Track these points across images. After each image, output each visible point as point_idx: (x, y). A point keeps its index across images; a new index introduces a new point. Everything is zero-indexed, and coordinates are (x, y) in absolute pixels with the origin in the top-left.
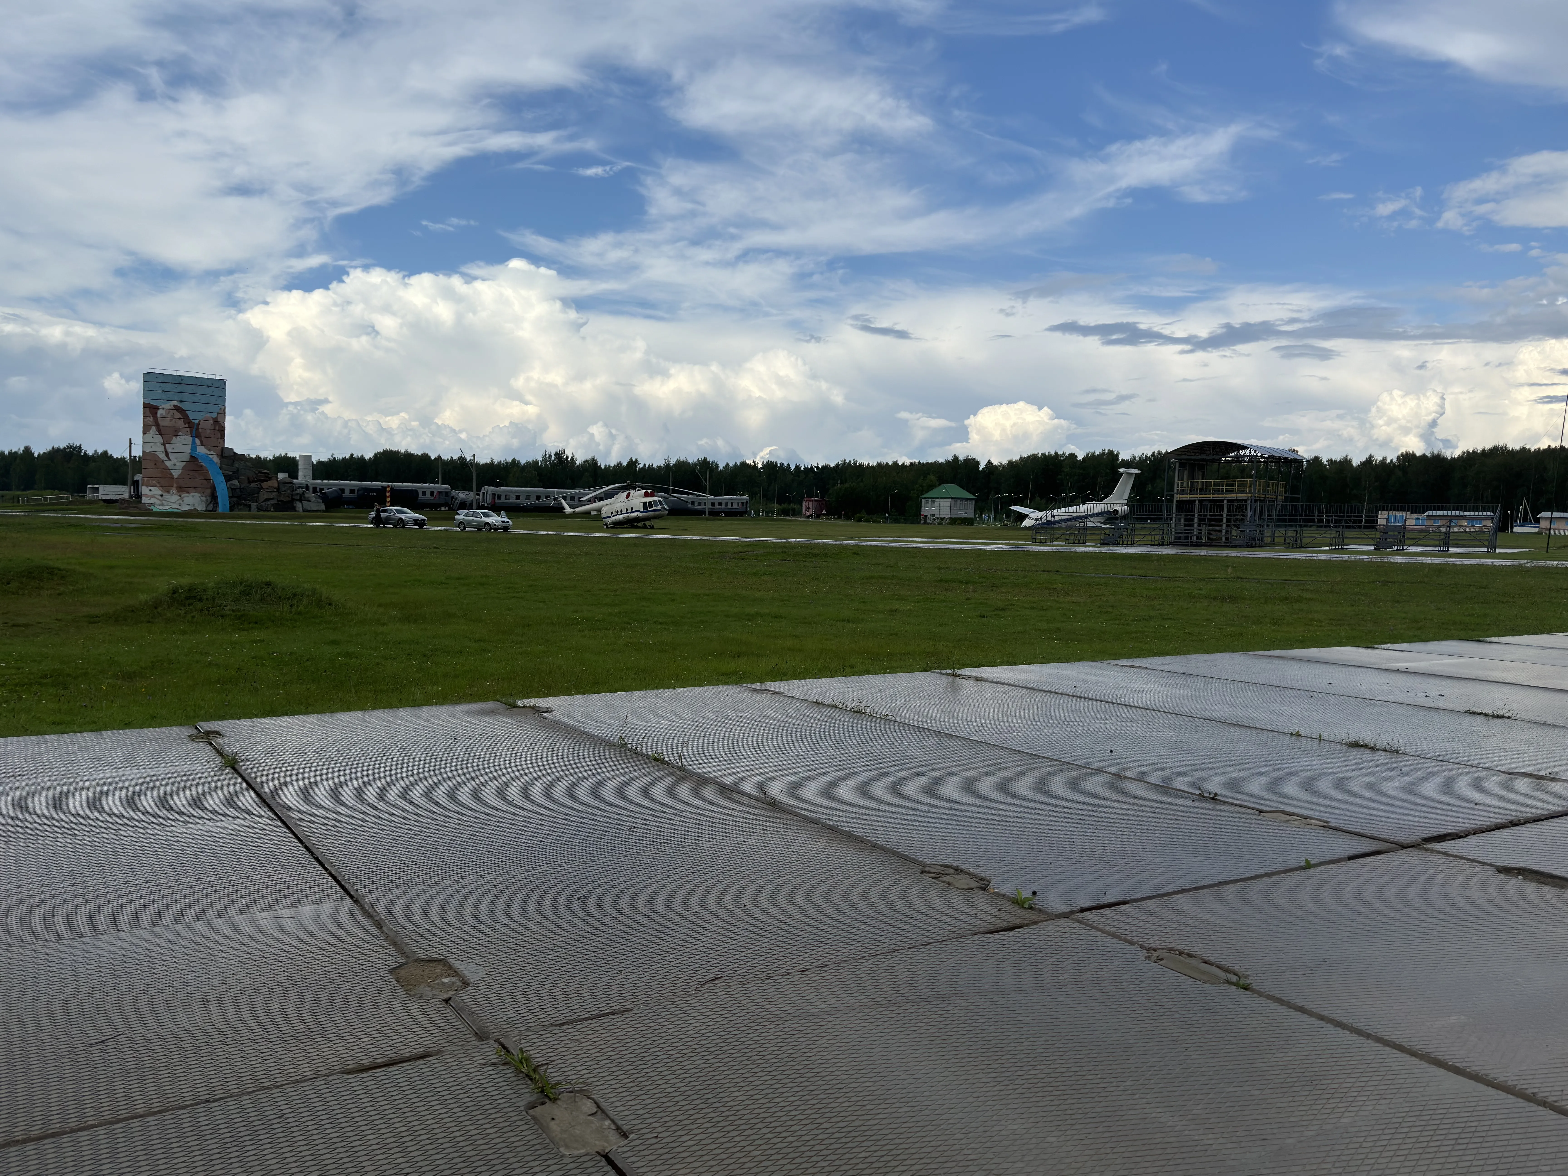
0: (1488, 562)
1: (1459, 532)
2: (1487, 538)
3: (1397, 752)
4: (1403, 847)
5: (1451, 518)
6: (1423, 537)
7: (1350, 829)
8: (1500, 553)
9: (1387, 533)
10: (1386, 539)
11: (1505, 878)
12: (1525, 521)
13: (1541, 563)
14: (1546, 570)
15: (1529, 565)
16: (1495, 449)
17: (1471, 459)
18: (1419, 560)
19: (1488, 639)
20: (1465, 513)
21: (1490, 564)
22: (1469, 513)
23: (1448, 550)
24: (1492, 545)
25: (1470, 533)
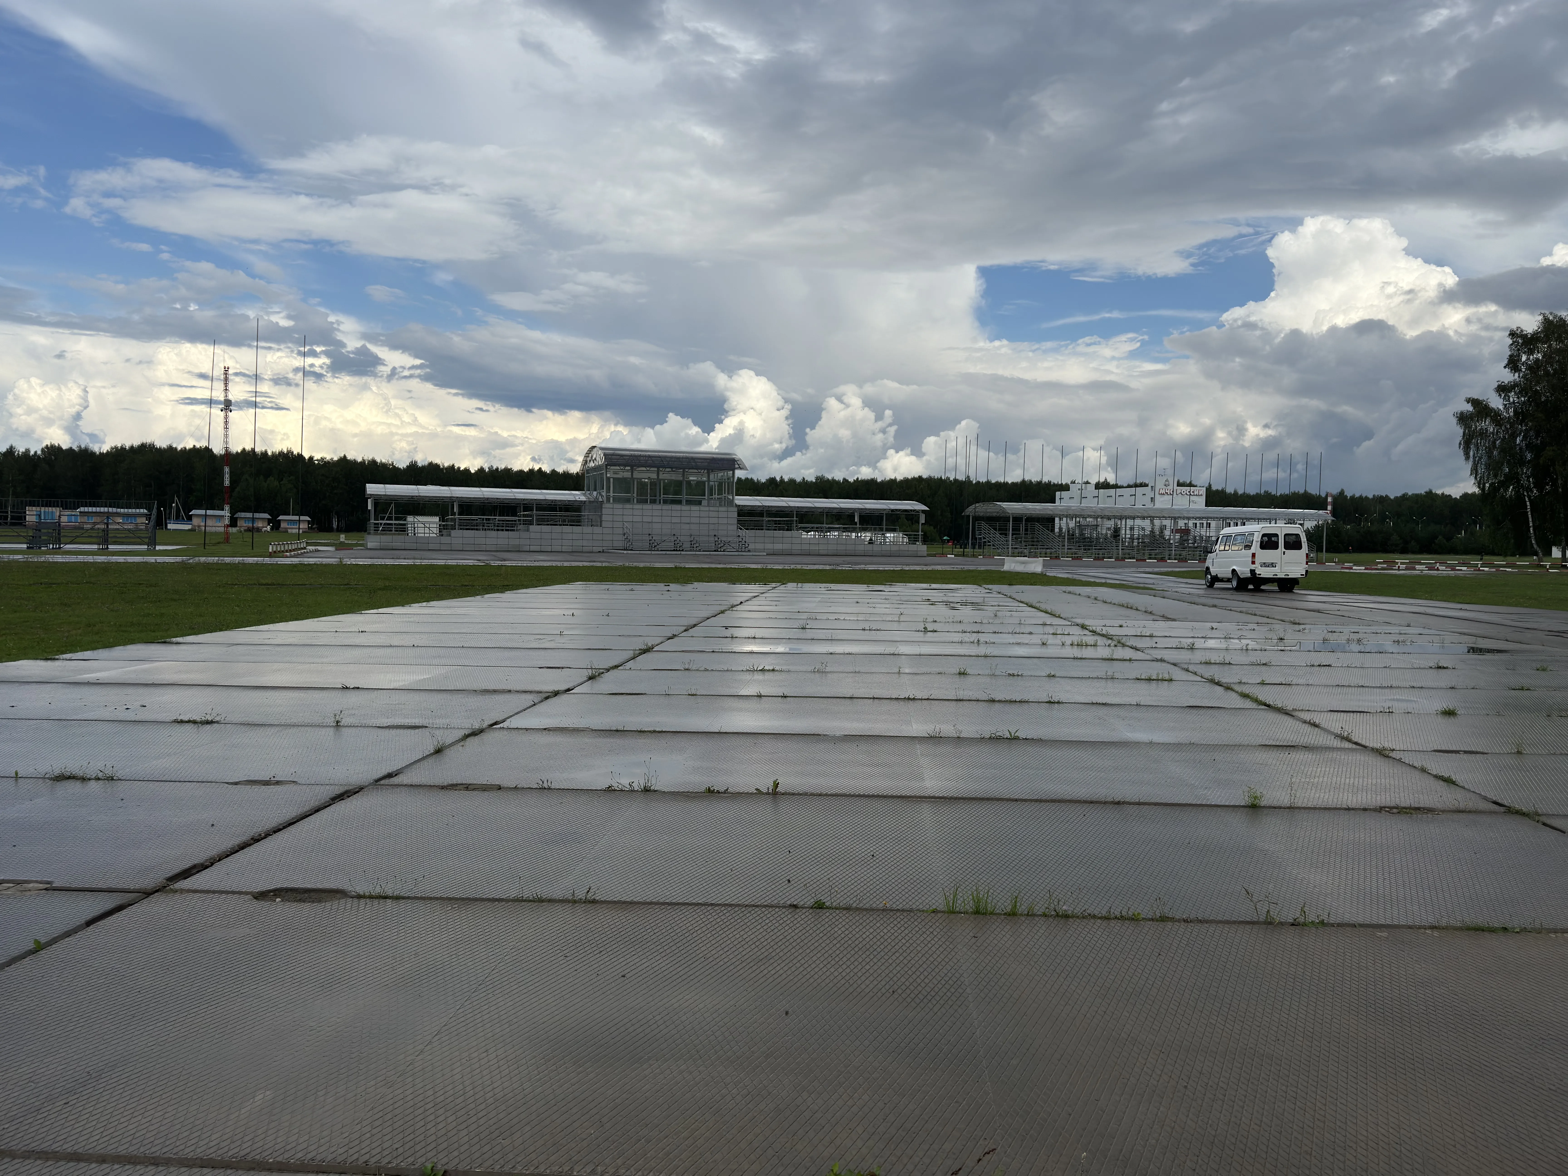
0: (151, 559)
1: (118, 529)
2: (147, 536)
3: (112, 779)
4: (147, 894)
5: (108, 515)
6: (79, 535)
7: (81, 885)
8: (160, 550)
9: (40, 531)
10: (40, 537)
11: (264, 905)
12: (178, 519)
13: (203, 559)
14: (207, 566)
15: (191, 561)
16: (143, 446)
17: (119, 454)
18: (81, 558)
19: (174, 640)
20: (119, 510)
21: (153, 561)
22: (122, 510)
23: (108, 548)
24: (153, 542)
25: (129, 530)
